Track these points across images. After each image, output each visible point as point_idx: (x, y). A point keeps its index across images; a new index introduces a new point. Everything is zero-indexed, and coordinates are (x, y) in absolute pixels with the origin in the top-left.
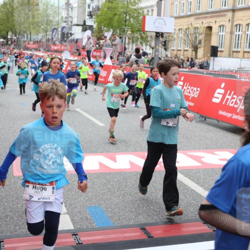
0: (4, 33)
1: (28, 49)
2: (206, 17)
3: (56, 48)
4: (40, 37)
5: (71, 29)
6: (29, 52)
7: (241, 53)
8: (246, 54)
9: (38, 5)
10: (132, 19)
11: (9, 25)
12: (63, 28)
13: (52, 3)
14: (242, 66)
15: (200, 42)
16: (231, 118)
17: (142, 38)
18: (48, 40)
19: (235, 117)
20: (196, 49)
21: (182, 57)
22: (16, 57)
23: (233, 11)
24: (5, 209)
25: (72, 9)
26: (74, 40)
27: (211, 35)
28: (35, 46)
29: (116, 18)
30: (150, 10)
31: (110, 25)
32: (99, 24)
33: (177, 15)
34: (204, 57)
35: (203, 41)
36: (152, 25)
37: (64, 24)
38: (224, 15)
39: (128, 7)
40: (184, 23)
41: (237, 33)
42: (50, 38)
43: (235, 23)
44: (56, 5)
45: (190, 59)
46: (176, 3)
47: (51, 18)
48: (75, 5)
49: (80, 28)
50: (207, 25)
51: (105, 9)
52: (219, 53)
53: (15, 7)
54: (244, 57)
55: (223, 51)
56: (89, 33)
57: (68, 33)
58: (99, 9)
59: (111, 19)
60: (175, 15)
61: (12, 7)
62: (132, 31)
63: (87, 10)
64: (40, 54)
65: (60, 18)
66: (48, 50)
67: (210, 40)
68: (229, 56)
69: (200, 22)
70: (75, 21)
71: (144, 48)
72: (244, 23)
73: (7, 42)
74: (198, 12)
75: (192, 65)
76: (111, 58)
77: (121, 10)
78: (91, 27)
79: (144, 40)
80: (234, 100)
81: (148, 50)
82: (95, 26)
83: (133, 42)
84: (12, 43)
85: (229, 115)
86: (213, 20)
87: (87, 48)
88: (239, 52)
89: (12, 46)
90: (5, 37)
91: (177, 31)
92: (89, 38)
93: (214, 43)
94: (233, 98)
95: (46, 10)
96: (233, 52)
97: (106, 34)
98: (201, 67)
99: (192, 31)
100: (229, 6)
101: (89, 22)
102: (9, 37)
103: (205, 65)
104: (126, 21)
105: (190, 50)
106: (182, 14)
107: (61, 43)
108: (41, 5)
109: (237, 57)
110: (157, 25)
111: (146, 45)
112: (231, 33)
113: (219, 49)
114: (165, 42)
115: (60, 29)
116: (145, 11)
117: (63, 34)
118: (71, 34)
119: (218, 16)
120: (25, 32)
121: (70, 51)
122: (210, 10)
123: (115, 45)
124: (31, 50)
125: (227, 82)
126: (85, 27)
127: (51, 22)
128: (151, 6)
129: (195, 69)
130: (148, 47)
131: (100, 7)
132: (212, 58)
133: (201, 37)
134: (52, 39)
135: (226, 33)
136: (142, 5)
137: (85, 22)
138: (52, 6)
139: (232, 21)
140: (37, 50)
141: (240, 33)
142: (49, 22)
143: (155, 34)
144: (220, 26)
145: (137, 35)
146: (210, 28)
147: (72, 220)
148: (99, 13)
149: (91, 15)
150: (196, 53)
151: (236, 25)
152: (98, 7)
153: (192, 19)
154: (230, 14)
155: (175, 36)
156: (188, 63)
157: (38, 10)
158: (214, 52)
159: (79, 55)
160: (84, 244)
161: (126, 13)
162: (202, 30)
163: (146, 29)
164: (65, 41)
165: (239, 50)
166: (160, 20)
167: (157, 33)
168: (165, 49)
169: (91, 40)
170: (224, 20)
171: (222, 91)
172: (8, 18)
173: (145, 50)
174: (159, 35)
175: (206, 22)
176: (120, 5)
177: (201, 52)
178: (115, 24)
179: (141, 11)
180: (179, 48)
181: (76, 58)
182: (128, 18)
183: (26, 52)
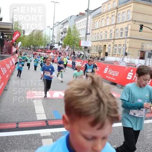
0: (29, 45)
1: (38, 52)
2: (104, 42)
3: (48, 51)
4: (42, 47)
5: (54, 45)
6: (38, 53)
7: (117, 55)
8: (118, 55)
9: (42, 35)
10: (77, 42)
11: (31, 43)
12: (51, 44)
13: (47, 35)
14: (117, 60)
15: (102, 51)
16: (110, 79)
17: (80, 48)
18: (45, 48)
19: (112, 78)
20: (100, 53)
21: (95, 56)
22: (34, 55)
23: (114, 39)
24: (21, 111)
25: (55, 37)
26: (55, 49)
27: (106, 48)
28: (41, 50)
29: (71, 41)
30: (83, 38)
31: (68, 43)
32: (65, 43)
33: (94, 40)
34: (103, 56)
35: (103, 50)
36: (83, 44)
37: (52, 43)
38: (111, 41)
39: (75, 37)
40: (96, 44)
41: (115, 48)
42: (46, 48)
43: (115, 44)
44: (49, 36)
45: (98, 57)
46: (93, 36)
47: (47, 40)
48: (56, 36)
49: (58, 44)
50: (104, 44)
51: (67, 38)
52: (108, 55)
53: (34, 36)
54: (117, 57)
55: (110, 54)
56: (60, 46)
57: (52, 46)
58: (65, 38)
59: (69, 41)
60: (93, 41)
61: (33, 36)
62: (76, 46)
63: (60, 38)
64: (42, 53)
65: (50, 40)
66: (45, 52)
67: (105, 50)
68: (112, 56)
69: (102, 43)
70: (56, 42)
71: (81, 52)
72: (118, 44)
73: (30, 49)
74: (101, 39)
75: (98, 59)
76: (68, 56)
77: (73, 38)
78: (61, 44)
79: (81, 49)
80: (112, 72)
81: (83, 53)
82: (63, 44)
83: (77, 50)
84: (32, 49)
85: (110, 78)
86: (106, 43)
87: (60, 52)
88: (116, 55)
89: (32, 51)
90: (30, 47)
91: (93, 46)
92: (61, 48)
93: (107, 51)
94: (111, 71)
95: (45, 37)
96: (114, 54)
97: (67, 47)
98: (102, 60)
99: (99, 46)
100: (112, 38)
101: (61, 42)
102: (31, 47)
103: (103, 59)
104: (74, 42)
105: (98, 53)
106: (95, 40)
107: (50, 50)
108: (43, 36)
109: (115, 57)
110: (85, 44)
111: (82, 51)
112: (113, 48)
113: (108, 53)
114: (89, 50)
115: (50, 45)
116: (82, 39)
117: (51, 46)
118: (54, 47)
119: (108, 41)
120: (37, 45)
121: (53, 53)
122: (105, 39)
123: (69, 51)
124: (39, 52)
125: (109, 66)
126: (59, 44)
127: (47, 42)
128: (84, 37)
129: (99, 60)
130: (83, 52)
131: (65, 37)
132: (106, 57)
133: (102, 49)
134: (47, 48)
135: (111, 48)
136: (80, 36)
137: (59, 42)
138: (47, 36)
139: (113, 43)
140: (41, 52)
141: (116, 48)
142: (46, 42)
143: (84, 47)
144: (109, 45)
145: (78, 47)
146: (105, 46)
147: (46, 116)
148: (65, 39)
149: (62, 40)
150: (100, 54)
151: (115, 45)
152: (64, 37)
153: (99, 42)
154: (113, 41)
155: (93, 48)
156: (97, 58)
157: (42, 37)
158: (106, 54)
159: (57, 54)
160: (49, 125)
161: (74, 39)
162: (102, 46)
163: (81, 45)
164: (51, 49)
165: (116, 54)
166: (86, 42)
167: (85, 47)
168: (89, 53)
169: (61, 49)
170: (111, 43)
171: (107, 69)
172: (31, 40)
173: (81, 53)
174: (86, 48)
175: (104, 43)
176: (72, 36)
177: (102, 54)
178: (70, 43)
179: (80, 39)
180: (94, 53)
181: (56, 55)
182: (75, 41)
183: (37, 53)
